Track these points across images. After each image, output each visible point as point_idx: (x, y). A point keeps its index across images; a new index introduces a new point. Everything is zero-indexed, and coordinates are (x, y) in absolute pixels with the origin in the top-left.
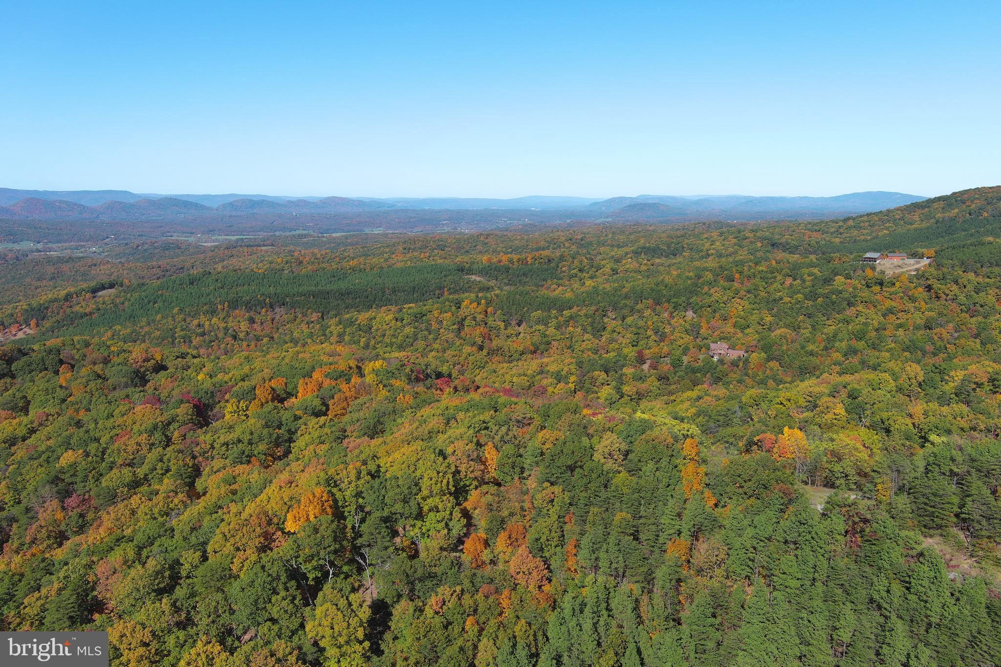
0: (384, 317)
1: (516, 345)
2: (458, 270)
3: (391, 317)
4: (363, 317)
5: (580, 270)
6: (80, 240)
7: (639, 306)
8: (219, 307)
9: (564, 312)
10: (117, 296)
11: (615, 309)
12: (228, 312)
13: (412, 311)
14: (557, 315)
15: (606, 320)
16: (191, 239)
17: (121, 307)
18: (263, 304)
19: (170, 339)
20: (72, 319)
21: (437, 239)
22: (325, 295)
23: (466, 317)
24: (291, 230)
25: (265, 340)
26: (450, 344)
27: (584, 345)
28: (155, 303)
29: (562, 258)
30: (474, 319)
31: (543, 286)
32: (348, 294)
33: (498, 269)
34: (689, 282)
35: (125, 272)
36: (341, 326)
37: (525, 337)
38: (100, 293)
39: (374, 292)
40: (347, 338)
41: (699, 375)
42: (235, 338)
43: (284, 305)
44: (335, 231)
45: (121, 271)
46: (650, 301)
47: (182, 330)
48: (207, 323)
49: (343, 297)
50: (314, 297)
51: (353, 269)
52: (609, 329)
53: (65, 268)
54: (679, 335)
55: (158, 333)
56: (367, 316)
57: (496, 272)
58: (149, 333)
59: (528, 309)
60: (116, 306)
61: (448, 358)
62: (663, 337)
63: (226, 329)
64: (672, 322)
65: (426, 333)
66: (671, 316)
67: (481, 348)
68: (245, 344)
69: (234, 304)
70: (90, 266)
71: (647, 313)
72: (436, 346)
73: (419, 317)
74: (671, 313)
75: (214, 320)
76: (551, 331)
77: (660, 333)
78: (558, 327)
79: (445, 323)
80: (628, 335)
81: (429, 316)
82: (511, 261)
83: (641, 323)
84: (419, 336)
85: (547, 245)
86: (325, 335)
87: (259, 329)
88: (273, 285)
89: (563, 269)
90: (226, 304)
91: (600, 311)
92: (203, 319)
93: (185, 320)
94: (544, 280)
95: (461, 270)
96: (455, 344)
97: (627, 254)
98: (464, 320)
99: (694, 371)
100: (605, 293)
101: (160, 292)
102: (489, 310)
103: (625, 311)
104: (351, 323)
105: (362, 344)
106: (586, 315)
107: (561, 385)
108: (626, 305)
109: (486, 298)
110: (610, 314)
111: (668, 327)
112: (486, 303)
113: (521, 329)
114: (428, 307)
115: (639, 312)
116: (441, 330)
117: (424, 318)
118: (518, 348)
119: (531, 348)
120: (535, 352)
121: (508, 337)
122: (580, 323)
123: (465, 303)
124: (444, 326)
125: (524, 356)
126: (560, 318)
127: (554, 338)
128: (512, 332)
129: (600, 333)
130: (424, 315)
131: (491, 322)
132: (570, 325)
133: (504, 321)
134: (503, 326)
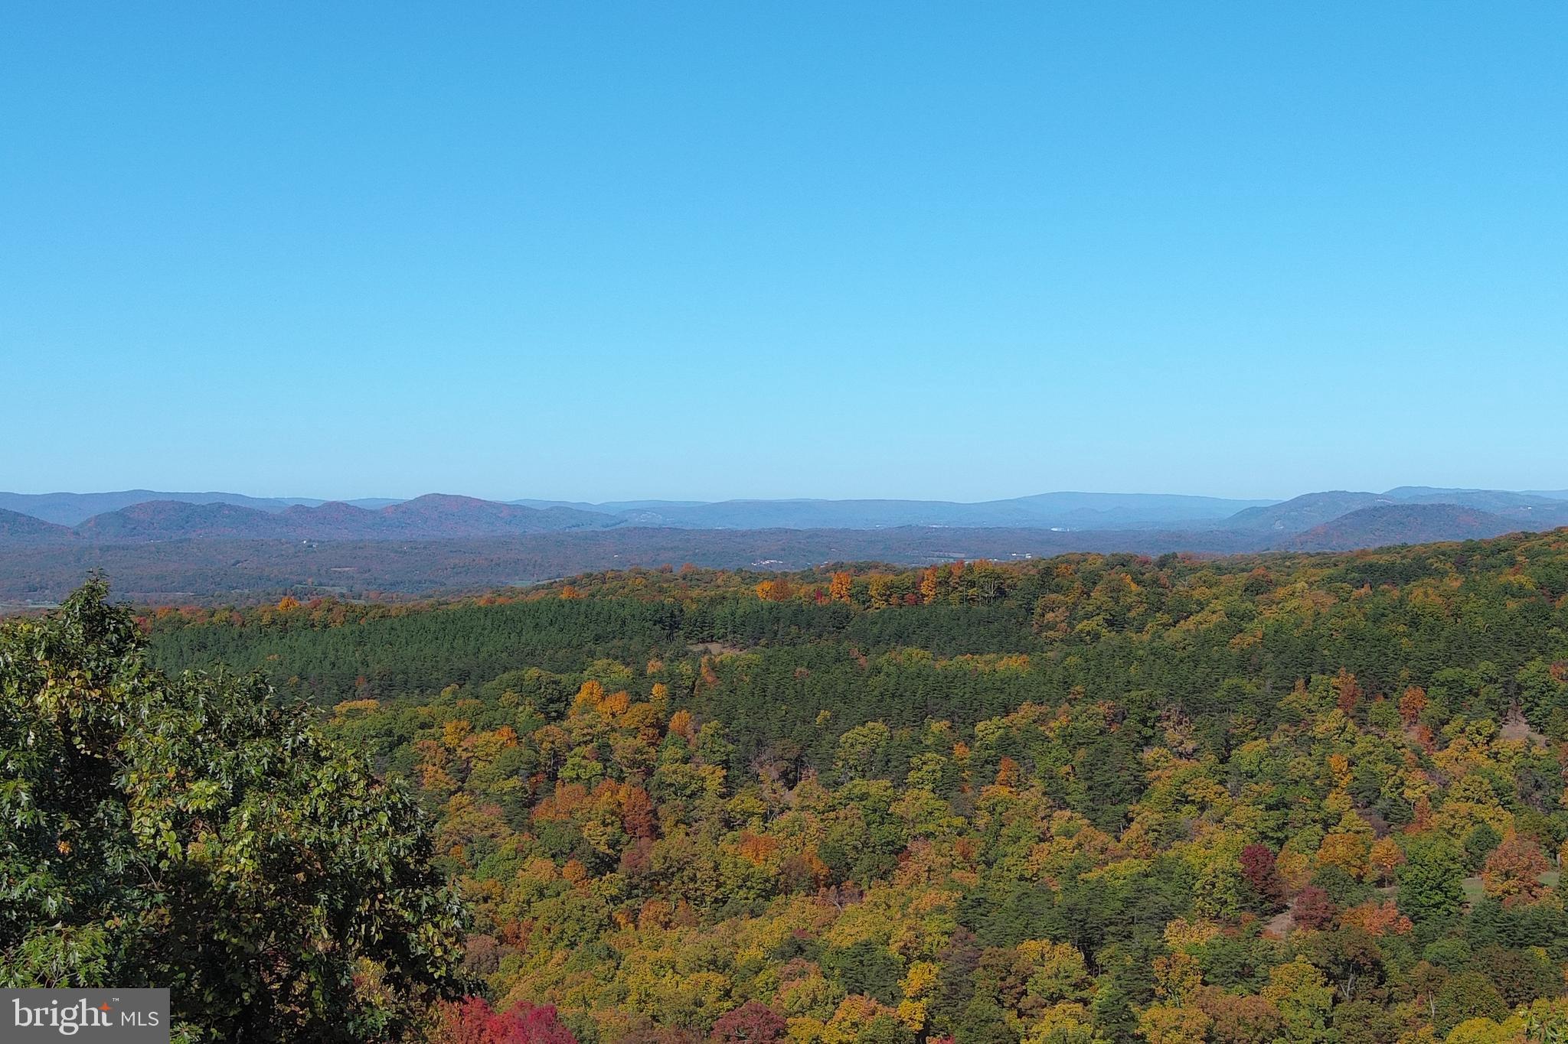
7: (1297, 698)
9: (980, 726)
11: (1192, 709)
14: (949, 736)
15: (1149, 754)
30: (604, 754)
37: (806, 818)
46: (1345, 680)
52: (1160, 789)
54: (1464, 808)
59: (836, 717)
64: (1439, 759)
66: (1436, 736)
71: (1328, 722)
76: (918, 800)
77: (1381, 804)
78: (947, 785)
80: (1242, 813)
81: (420, 740)
83: (1300, 764)
91: (1131, 722)
98: (558, 759)
102: (675, 722)
106: (1066, 737)
108: (1238, 696)
110: (1172, 735)
111: (1419, 777)
112: (673, 697)
113: (791, 797)
114: (423, 711)
115: (1295, 720)
116: (454, 800)
117: (398, 753)
118: (759, 867)
119: (819, 868)
120: (835, 880)
121: (729, 824)
122: (1041, 767)
123: (579, 698)
124: (473, 782)
125: (781, 899)
126: (959, 750)
127: (921, 828)
128: (750, 803)
129: (1120, 808)
130: (401, 740)
131: (668, 768)
132: (1001, 776)
133: (726, 764)
134: (714, 779)
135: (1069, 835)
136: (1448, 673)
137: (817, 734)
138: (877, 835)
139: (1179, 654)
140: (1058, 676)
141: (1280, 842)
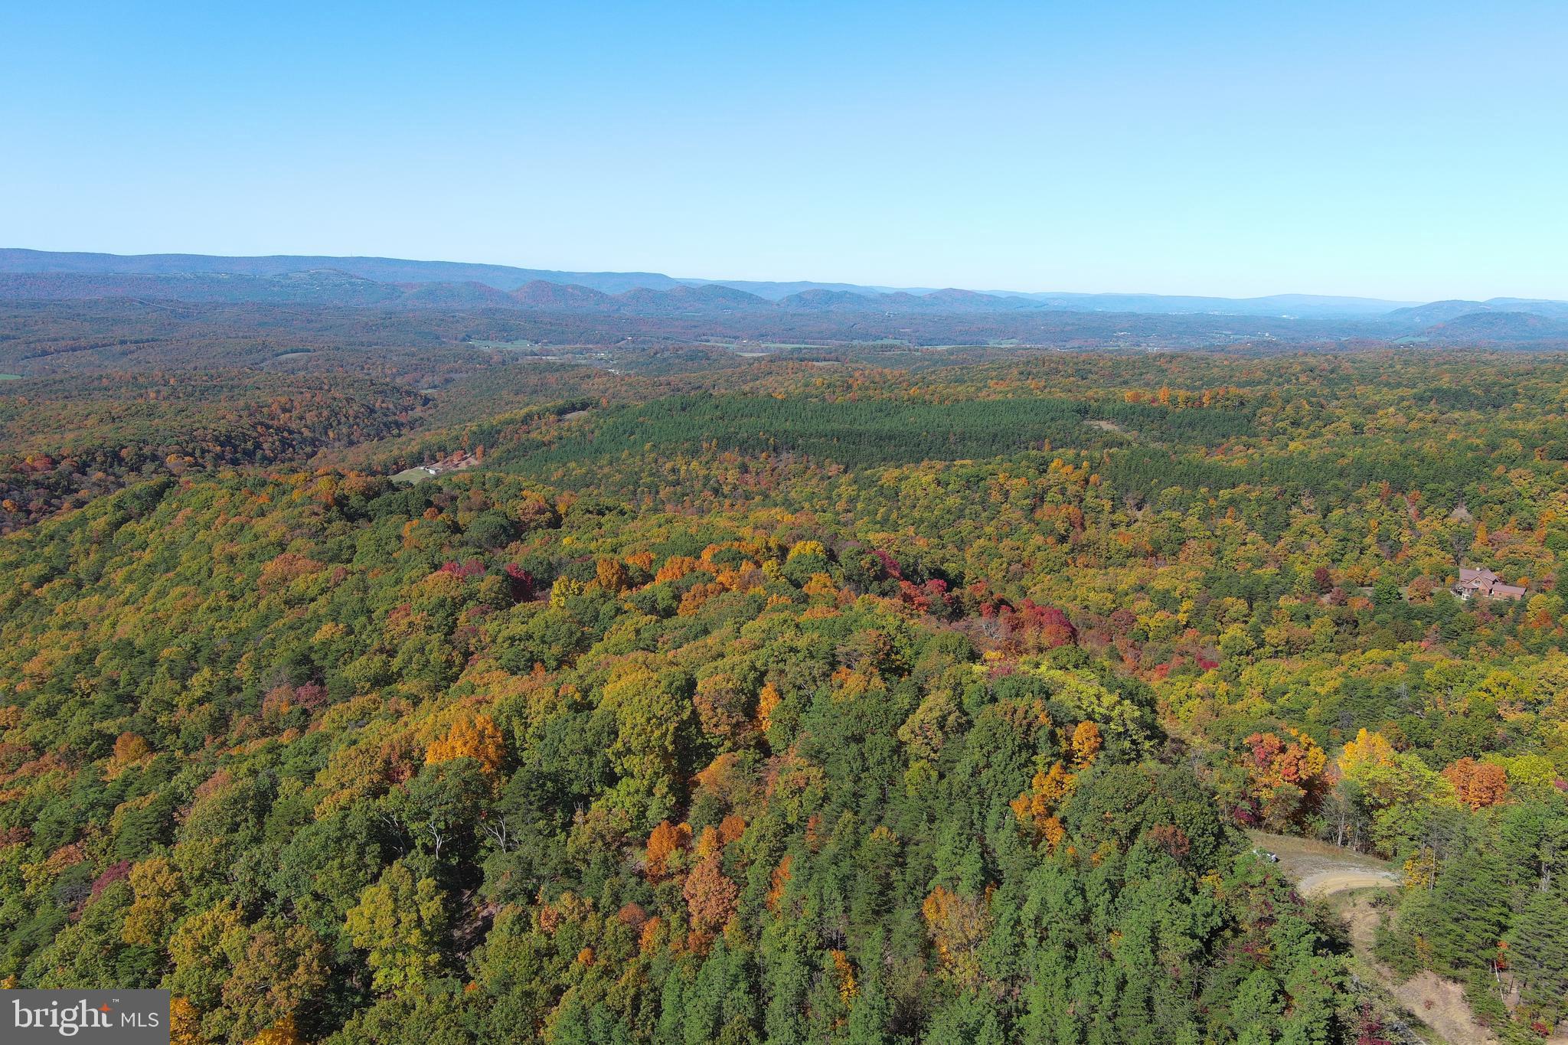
0: (921, 477)
1: (1121, 540)
2: (1078, 411)
3: (930, 477)
4: (888, 475)
5: (1292, 423)
6: (587, 342)
7: (1362, 491)
8: (705, 445)
9: (1221, 492)
10: (588, 421)
11: (1314, 493)
12: (714, 454)
13: (964, 470)
14: (1207, 495)
15: (1294, 510)
16: (733, 347)
17: (589, 437)
18: (763, 445)
19: (631, 487)
20: (525, 449)
21: (1081, 359)
22: (854, 438)
23: (1050, 487)
24: (876, 338)
25: (758, 498)
26: (1013, 530)
27: (1241, 552)
28: (632, 433)
29: (1265, 400)
30: (1063, 491)
31: (1221, 444)
32: (890, 438)
33: (1145, 413)
34: (1470, 455)
35: (624, 389)
36: (855, 487)
37: (1145, 526)
38: (568, 416)
39: (930, 438)
40: (860, 506)
41: (1419, 623)
42: (716, 492)
43: (794, 449)
44: (943, 342)
45: (619, 388)
46: (1385, 485)
47: (651, 475)
48: (684, 467)
49: (881, 442)
50: (838, 440)
51: (913, 401)
52: (1295, 527)
53: (551, 378)
54: (1424, 548)
55: (618, 477)
56: (894, 475)
57: (1141, 418)
58: (607, 476)
59: (1160, 482)
60: (583, 435)
61: (1004, 552)
62: (1395, 549)
63: (707, 478)
64: (1419, 524)
65: (979, 508)
66: (1421, 514)
67: (1063, 539)
68: (727, 502)
69: (724, 443)
70: (582, 378)
71: (1373, 504)
72: (988, 530)
73: (973, 482)
74: (1421, 510)
75: (694, 464)
76: (1192, 521)
77: (1389, 543)
78: (1204, 517)
79: (1013, 493)
81: (990, 481)
82: (1174, 401)
83: (1356, 522)
84: (967, 511)
85: (1266, 377)
86: (829, 498)
87: (751, 481)
88: (790, 418)
89: (1264, 418)
90: (715, 441)
91: (1287, 496)
92: (679, 462)
93: (656, 461)
94: (1224, 436)
95: (1083, 411)
96: (1021, 528)
97: (1402, 399)
98: (1045, 492)
99: (1410, 615)
100: (1303, 464)
101: (641, 419)
102: (1092, 479)
103: (1333, 499)
104: (872, 483)
105: (879, 517)
106: (1258, 500)
107: (1161, 615)
108: (1336, 488)
109: (1091, 459)
110: (1304, 502)
111: (1408, 532)
112: (1091, 467)
113: (1139, 515)
114: (990, 467)
115: (1359, 501)
116: (1004, 506)
117: (981, 484)
118: (1125, 545)
119: (1149, 548)
120: (1154, 554)
121: (1114, 526)
122: (1245, 513)
123: (1053, 465)
124: (1011, 499)
125: (1133, 559)
126: (1211, 501)
127: (1193, 534)
128: (1123, 518)
129: (1277, 533)
130: (982, 479)
131: (1089, 499)
132: (1228, 514)
133: (1113, 499)
134: (1108, 507)
135: (1254, 544)
136: (1431, 486)
137: (1151, 489)
138: (1175, 535)
139: (1314, 465)
140: (1258, 472)
141: (1343, 555)
